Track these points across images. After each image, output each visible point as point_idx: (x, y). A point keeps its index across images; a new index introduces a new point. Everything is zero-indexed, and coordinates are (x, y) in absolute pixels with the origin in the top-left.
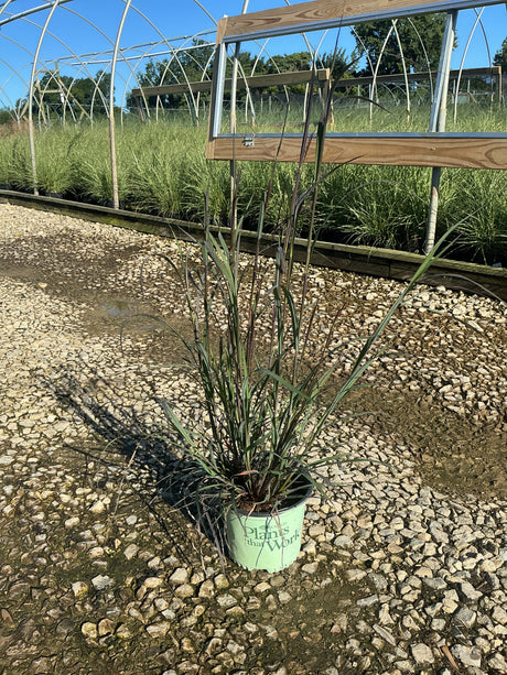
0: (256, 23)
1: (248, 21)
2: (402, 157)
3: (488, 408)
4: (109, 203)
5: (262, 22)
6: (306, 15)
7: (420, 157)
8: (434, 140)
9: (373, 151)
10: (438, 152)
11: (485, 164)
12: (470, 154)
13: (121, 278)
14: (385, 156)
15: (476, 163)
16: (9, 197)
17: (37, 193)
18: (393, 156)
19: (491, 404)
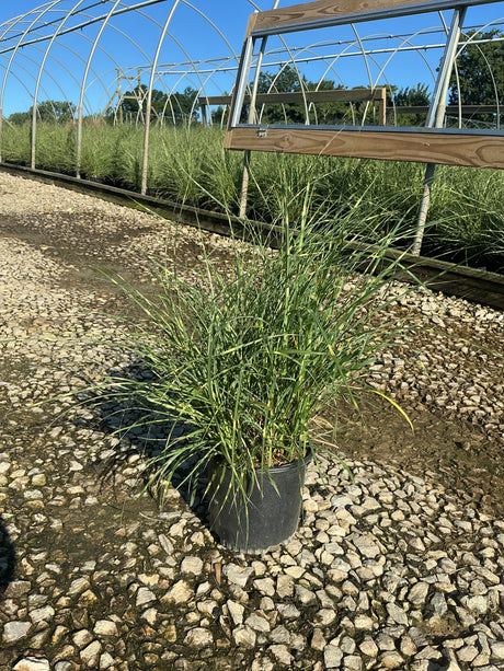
0: (282, 18)
1: (275, 16)
2: (399, 152)
3: (411, 389)
4: (138, 189)
5: (287, 17)
6: (328, 10)
7: (414, 152)
8: (429, 136)
9: (372, 145)
10: (431, 148)
11: (475, 161)
12: (462, 151)
13: (120, 249)
14: (382, 151)
15: (467, 160)
16: (55, 178)
17: (79, 177)
18: (390, 150)
19: (415, 386)
